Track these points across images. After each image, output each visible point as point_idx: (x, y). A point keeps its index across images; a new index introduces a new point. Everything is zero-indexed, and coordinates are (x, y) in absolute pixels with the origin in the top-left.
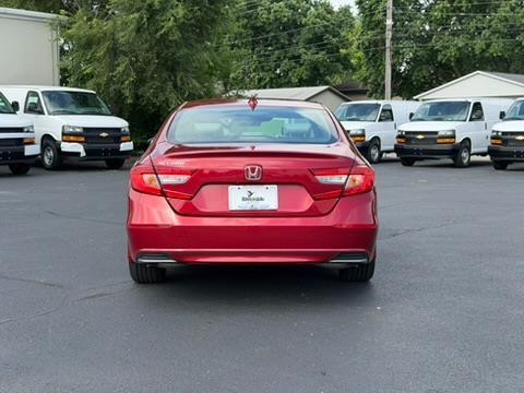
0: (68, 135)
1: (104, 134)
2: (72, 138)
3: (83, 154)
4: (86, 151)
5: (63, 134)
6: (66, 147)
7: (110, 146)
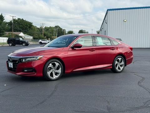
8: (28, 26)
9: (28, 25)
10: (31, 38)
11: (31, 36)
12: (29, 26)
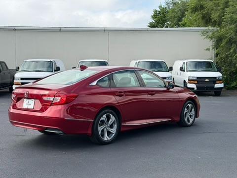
0: (191, 81)
1: (207, 80)
2: (192, 82)
3: (196, 89)
4: (197, 87)
5: (189, 80)
6: (189, 85)
7: (209, 85)
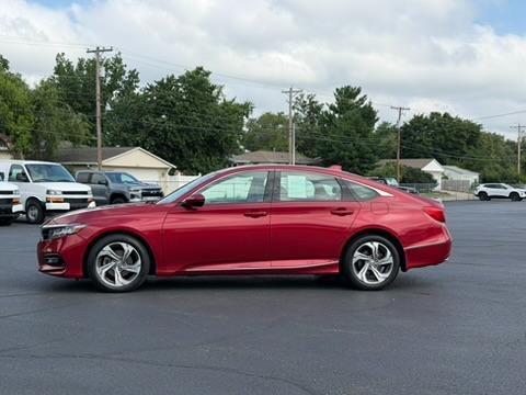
8: (463, 136)
9: (464, 133)
10: (473, 177)
11: (473, 170)
12: (467, 136)
